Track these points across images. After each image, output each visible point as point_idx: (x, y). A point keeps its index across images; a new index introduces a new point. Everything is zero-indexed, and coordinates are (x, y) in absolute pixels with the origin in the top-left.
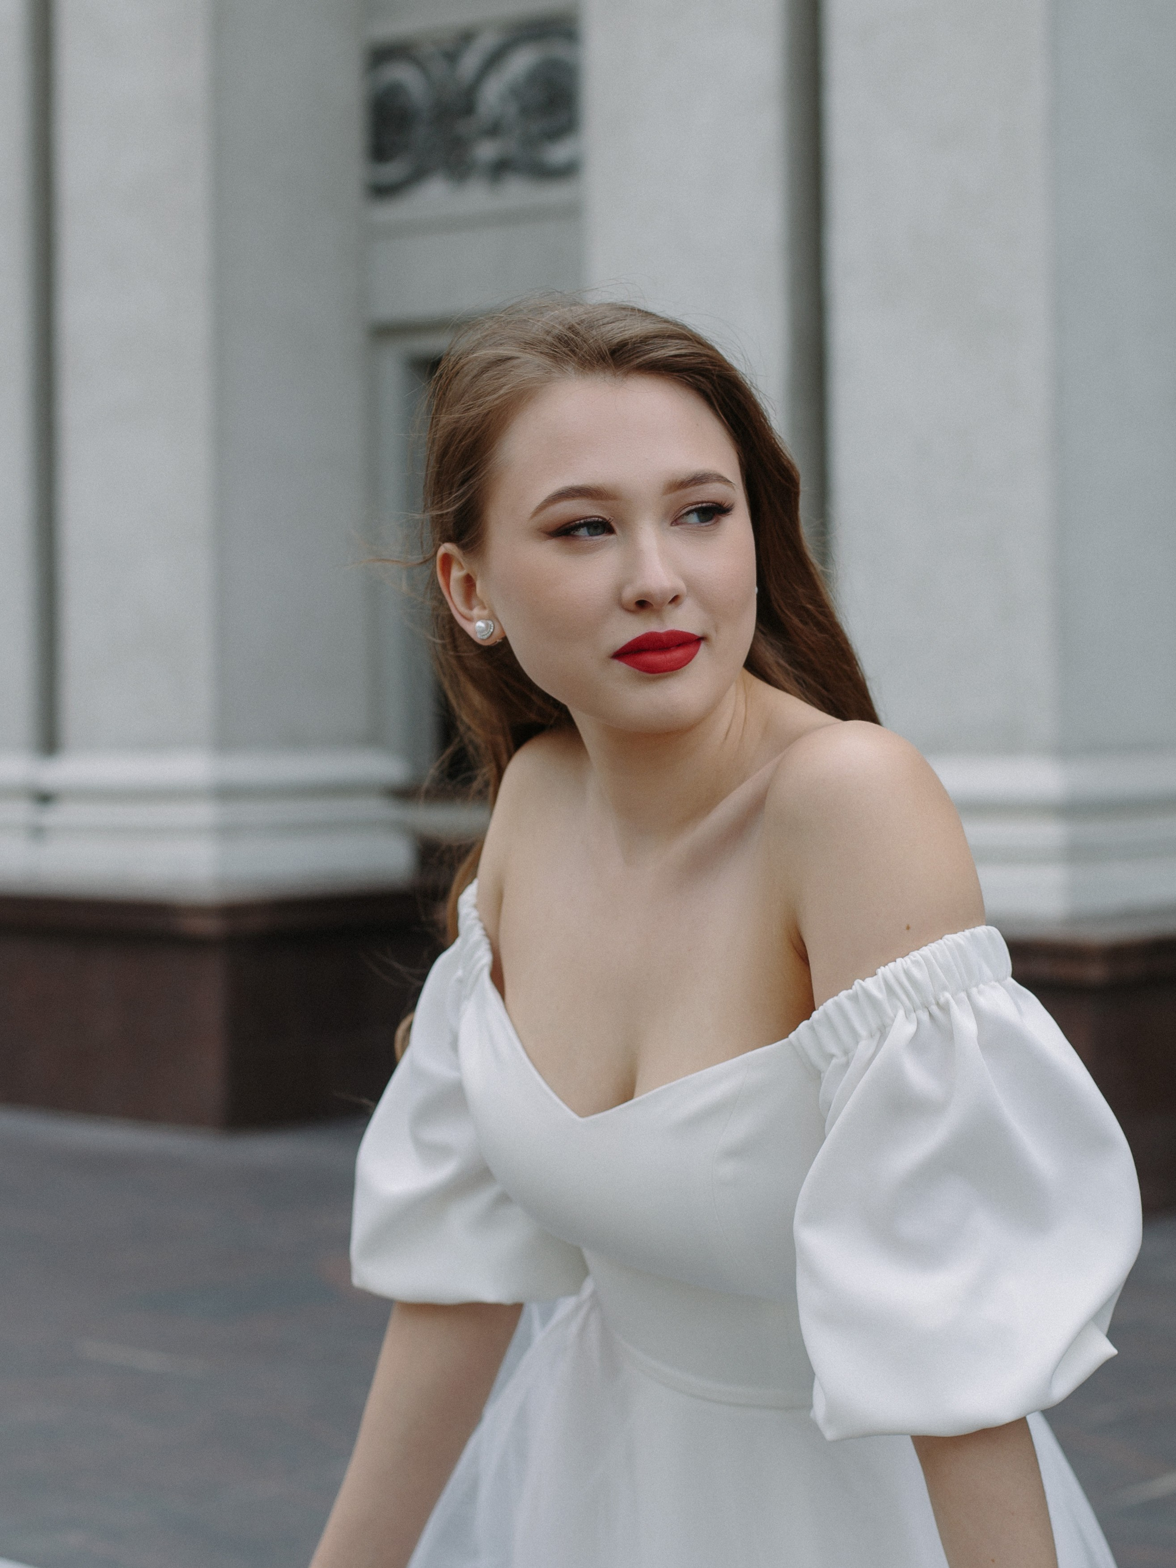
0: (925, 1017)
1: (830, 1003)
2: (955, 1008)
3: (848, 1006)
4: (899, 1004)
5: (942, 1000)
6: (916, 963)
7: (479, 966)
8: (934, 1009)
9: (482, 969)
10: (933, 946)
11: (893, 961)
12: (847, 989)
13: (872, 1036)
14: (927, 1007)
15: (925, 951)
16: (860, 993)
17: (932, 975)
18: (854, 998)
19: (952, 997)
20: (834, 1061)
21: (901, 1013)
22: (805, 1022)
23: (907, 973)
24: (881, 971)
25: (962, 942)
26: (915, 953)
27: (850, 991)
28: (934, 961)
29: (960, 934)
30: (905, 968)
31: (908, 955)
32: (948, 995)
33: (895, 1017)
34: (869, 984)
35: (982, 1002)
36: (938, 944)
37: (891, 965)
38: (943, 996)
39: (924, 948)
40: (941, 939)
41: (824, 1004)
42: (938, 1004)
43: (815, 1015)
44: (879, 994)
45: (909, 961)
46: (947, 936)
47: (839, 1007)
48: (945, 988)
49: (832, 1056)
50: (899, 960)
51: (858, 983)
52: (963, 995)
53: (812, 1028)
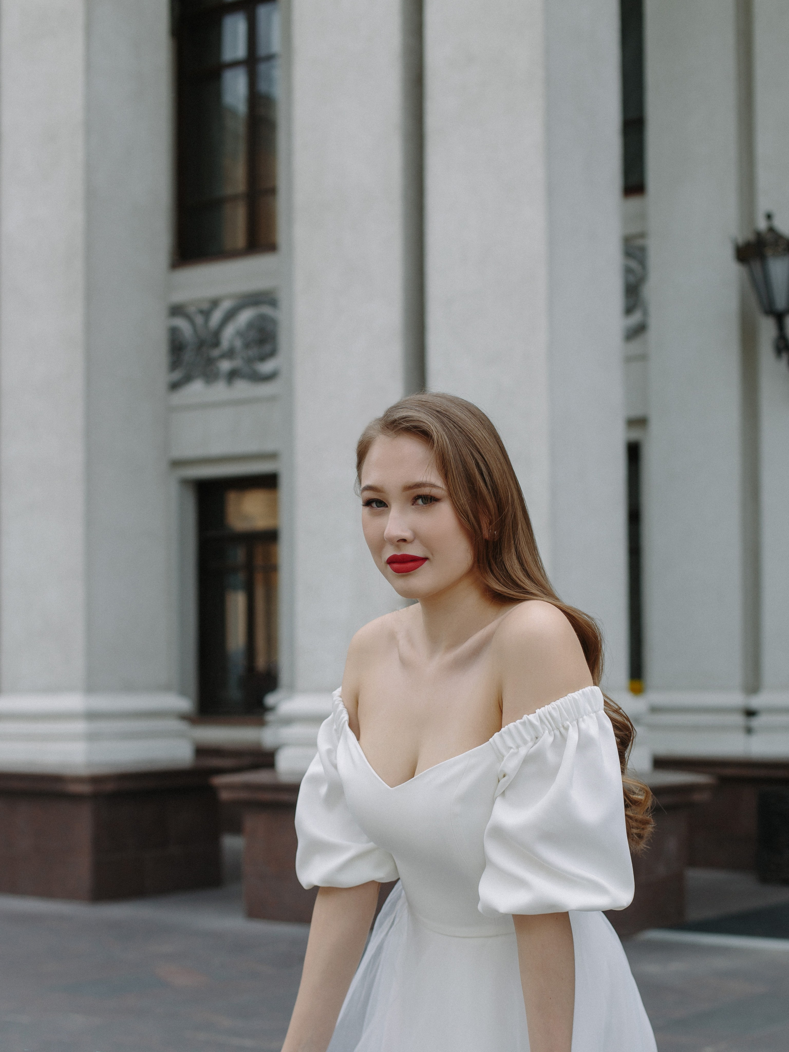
0: (557, 733)
1: (511, 725)
2: (571, 729)
3: (521, 728)
4: (546, 727)
5: (565, 725)
6: (554, 708)
7: (344, 720)
8: (562, 729)
9: (345, 722)
10: (562, 700)
11: (543, 707)
12: (520, 719)
13: (532, 740)
14: (558, 729)
15: (558, 702)
16: (527, 722)
17: (561, 714)
18: (524, 724)
19: (570, 723)
20: (512, 750)
21: (547, 732)
22: (497, 733)
23: (550, 713)
24: (538, 711)
25: (577, 698)
26: (553, 703)
27: (521, 720)
28: (562, 708)
29: (576, 693)
30: (549, 710)
31: (550, 704)
32: (568, 723)
33: (544, 733)
34: (531, 717)
35: (583, 726)
36: (564, 699)
37: (543, 708)
38: (566, 723)
39: (557, 701)
40: (566, 696)
41: (508, 725)
42: (563, 726)
43: (503, 729)
44: (537, 723)
45: (551, 708)
46: (569, 695)
47: (516, 727)
48: (567, 720)
49: (511, 748)
50: (546, 706)
51: (525, 717)
52: (575, 723)
53: (501, 736)
